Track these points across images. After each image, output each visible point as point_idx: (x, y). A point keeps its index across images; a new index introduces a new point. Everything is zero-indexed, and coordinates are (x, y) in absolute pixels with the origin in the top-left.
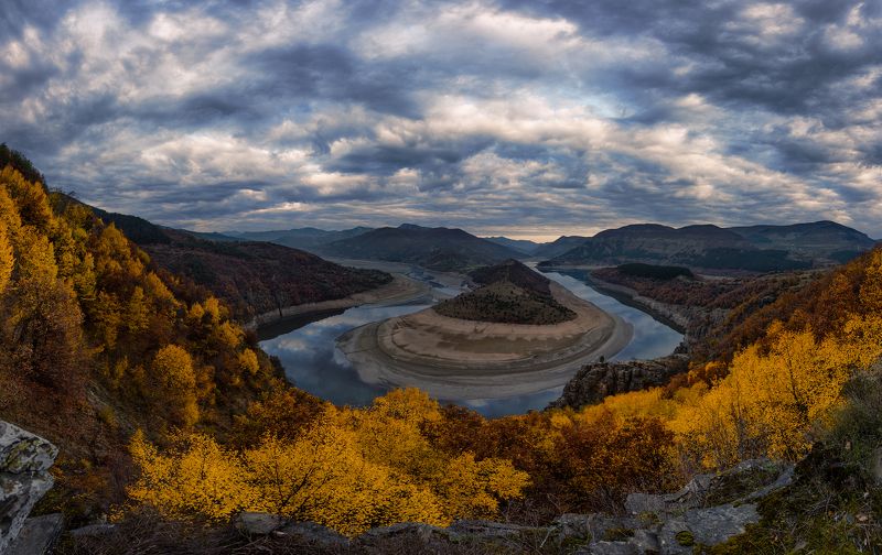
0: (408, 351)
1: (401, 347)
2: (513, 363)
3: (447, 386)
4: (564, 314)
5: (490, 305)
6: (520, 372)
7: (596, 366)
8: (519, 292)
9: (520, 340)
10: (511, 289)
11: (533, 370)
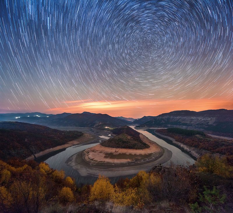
0: (95, 161)
1: (92, 160)
2: (129, 163)
3: (109, 172)
4: (145, 146)
5: (120, 142)
6: (131, 166)
7: (158, 166)
8: (129, 137)
9: (130, 155)
10: (126, 137)
11: (135, 165)
